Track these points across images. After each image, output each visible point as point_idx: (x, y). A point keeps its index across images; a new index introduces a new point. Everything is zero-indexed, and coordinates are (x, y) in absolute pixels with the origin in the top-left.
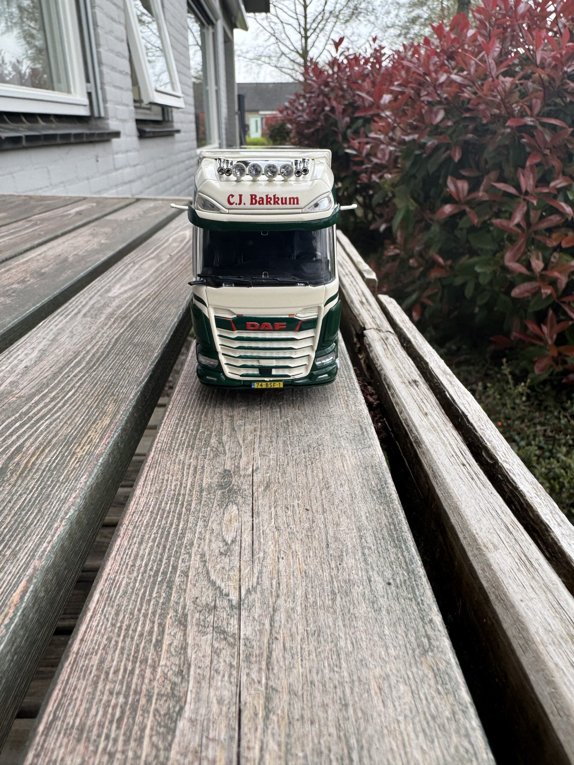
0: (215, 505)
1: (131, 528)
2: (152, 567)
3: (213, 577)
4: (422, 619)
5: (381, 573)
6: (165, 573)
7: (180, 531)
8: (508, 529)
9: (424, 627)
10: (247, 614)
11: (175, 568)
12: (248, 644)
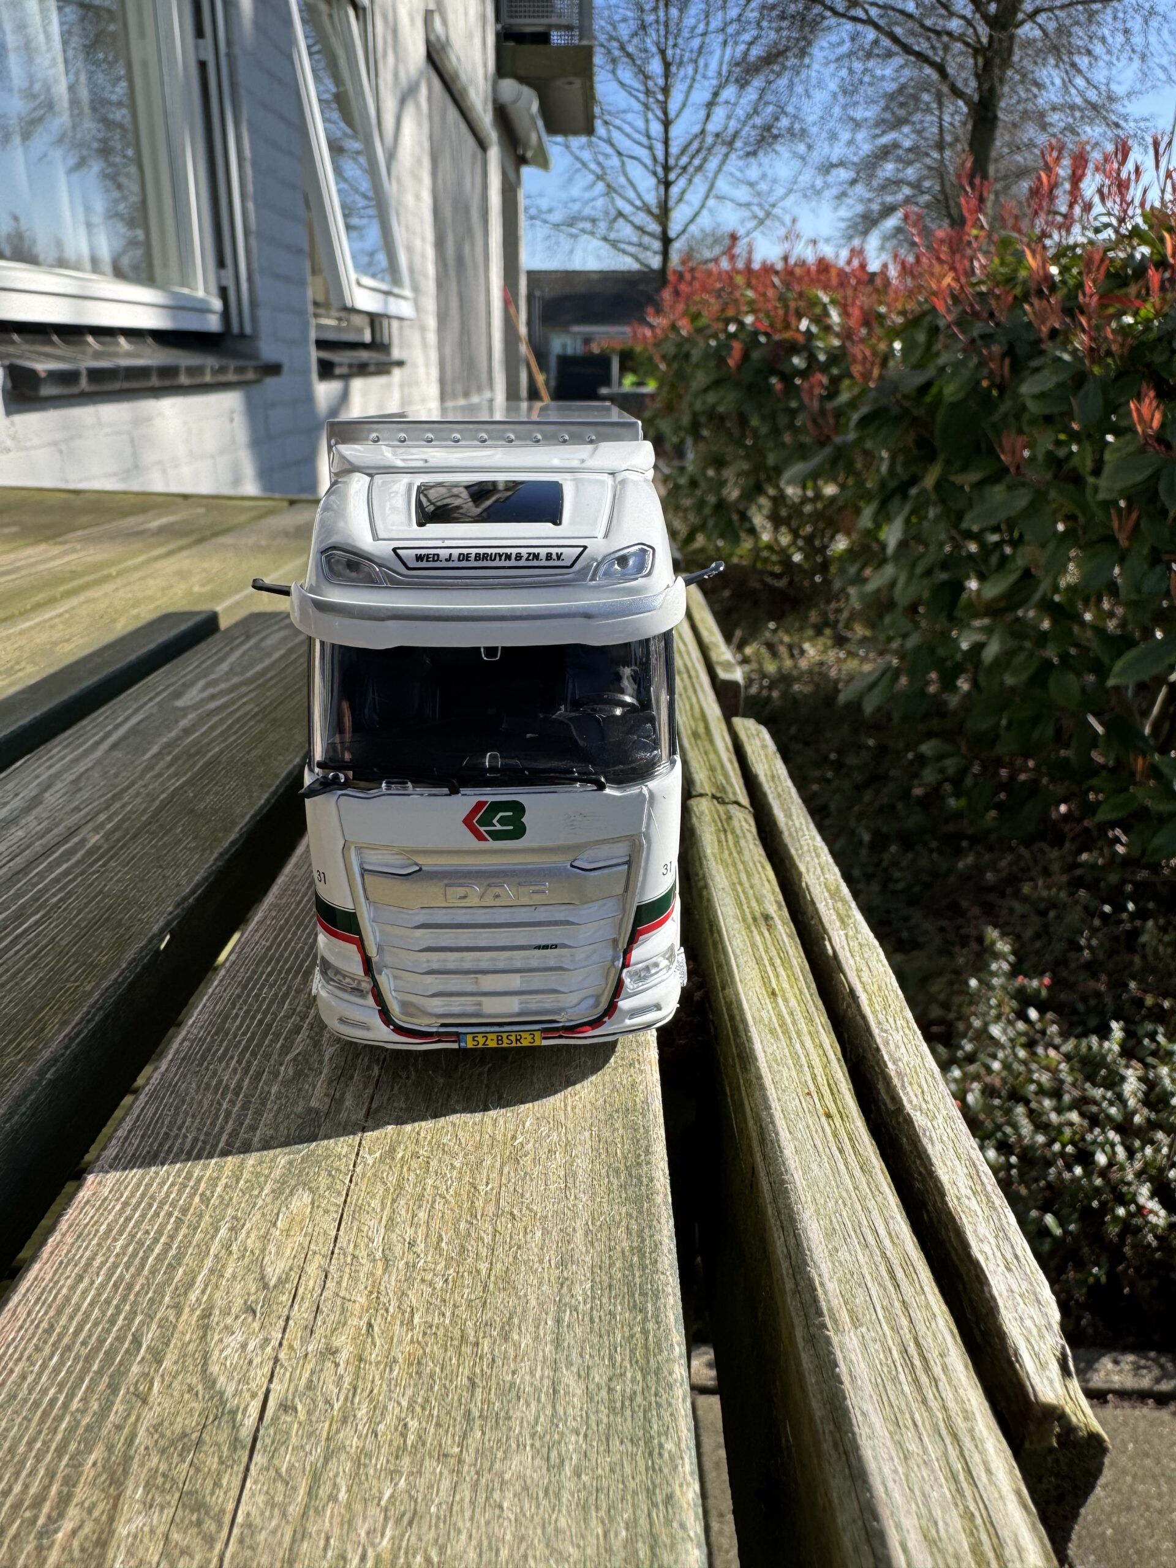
0: (267, 1190)
1: (69, 1240)
2: (90, 1336)
3: (214, 1369)
4: (650, 1493)
5: (585, 1375)
6: (110, 1354)
7: (172, 1252)
8: (893, 1277)
9: (649, 1515)
10: (265, 1461)
11: (137, 1342)
12: (248, 1540)
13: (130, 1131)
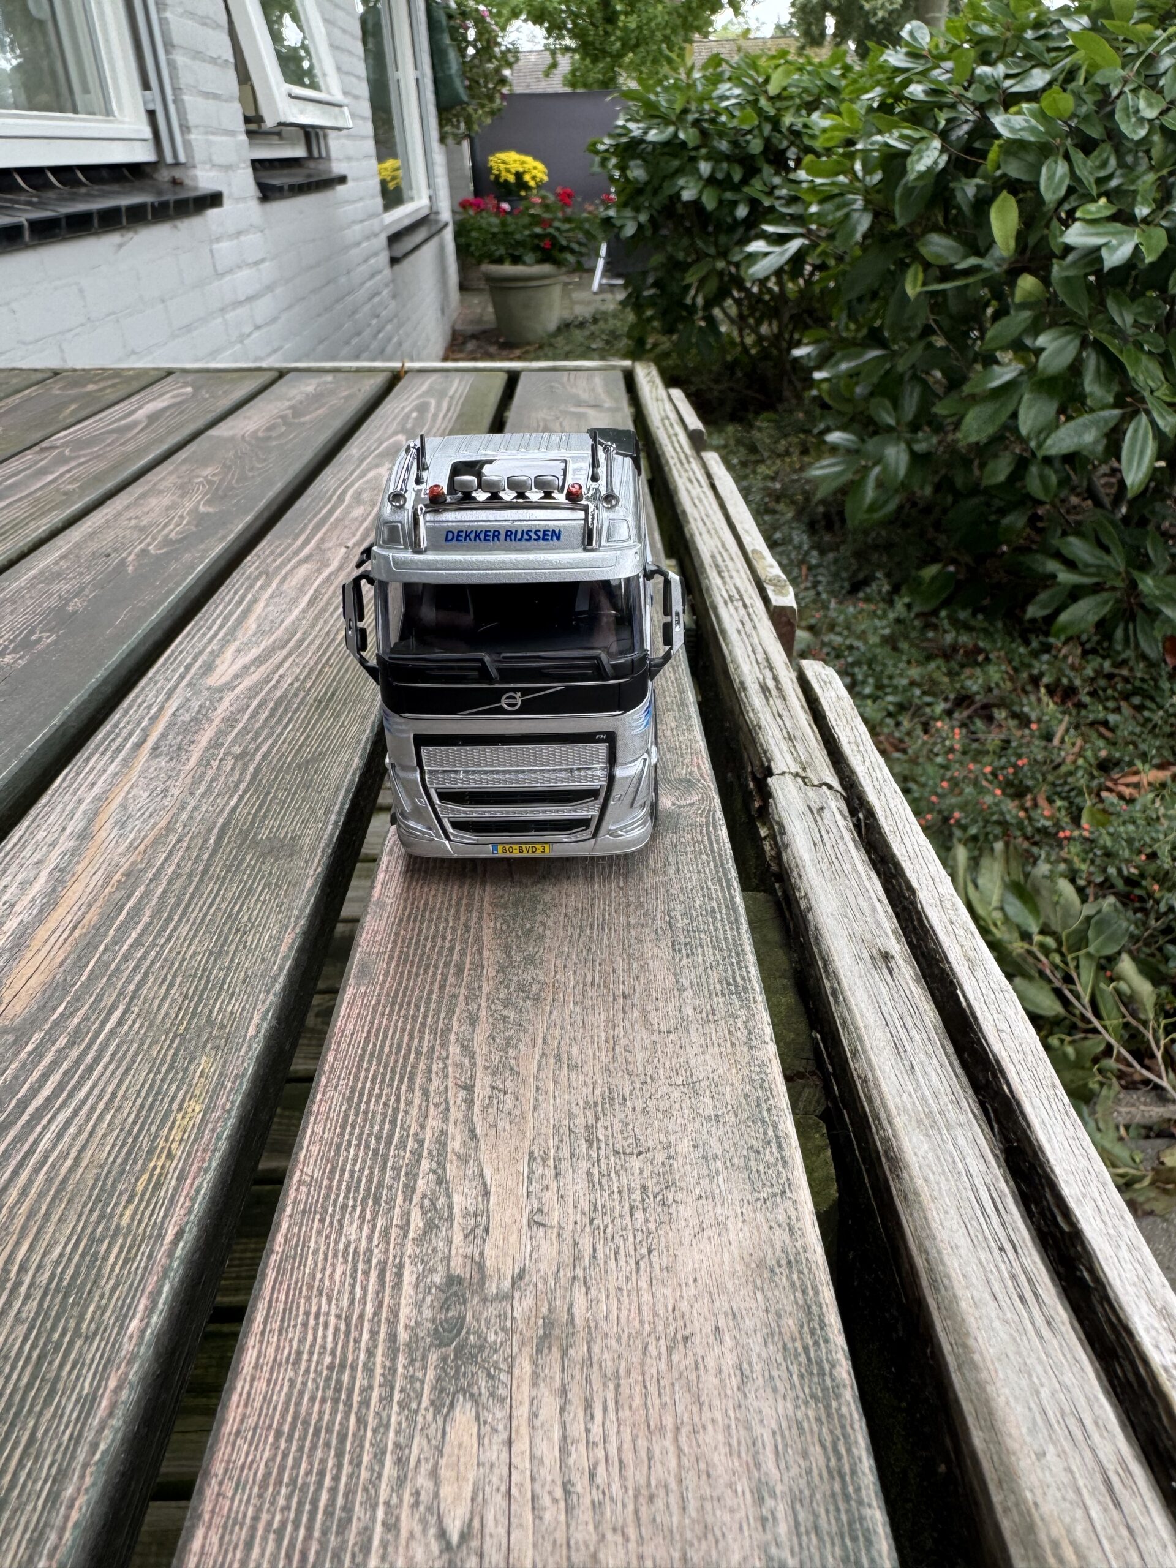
0: (425, 1402)
1: (229, 1489)
7: (340, 1501)
13: (265, 1323)
